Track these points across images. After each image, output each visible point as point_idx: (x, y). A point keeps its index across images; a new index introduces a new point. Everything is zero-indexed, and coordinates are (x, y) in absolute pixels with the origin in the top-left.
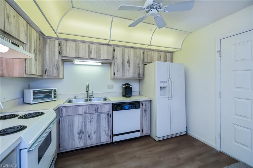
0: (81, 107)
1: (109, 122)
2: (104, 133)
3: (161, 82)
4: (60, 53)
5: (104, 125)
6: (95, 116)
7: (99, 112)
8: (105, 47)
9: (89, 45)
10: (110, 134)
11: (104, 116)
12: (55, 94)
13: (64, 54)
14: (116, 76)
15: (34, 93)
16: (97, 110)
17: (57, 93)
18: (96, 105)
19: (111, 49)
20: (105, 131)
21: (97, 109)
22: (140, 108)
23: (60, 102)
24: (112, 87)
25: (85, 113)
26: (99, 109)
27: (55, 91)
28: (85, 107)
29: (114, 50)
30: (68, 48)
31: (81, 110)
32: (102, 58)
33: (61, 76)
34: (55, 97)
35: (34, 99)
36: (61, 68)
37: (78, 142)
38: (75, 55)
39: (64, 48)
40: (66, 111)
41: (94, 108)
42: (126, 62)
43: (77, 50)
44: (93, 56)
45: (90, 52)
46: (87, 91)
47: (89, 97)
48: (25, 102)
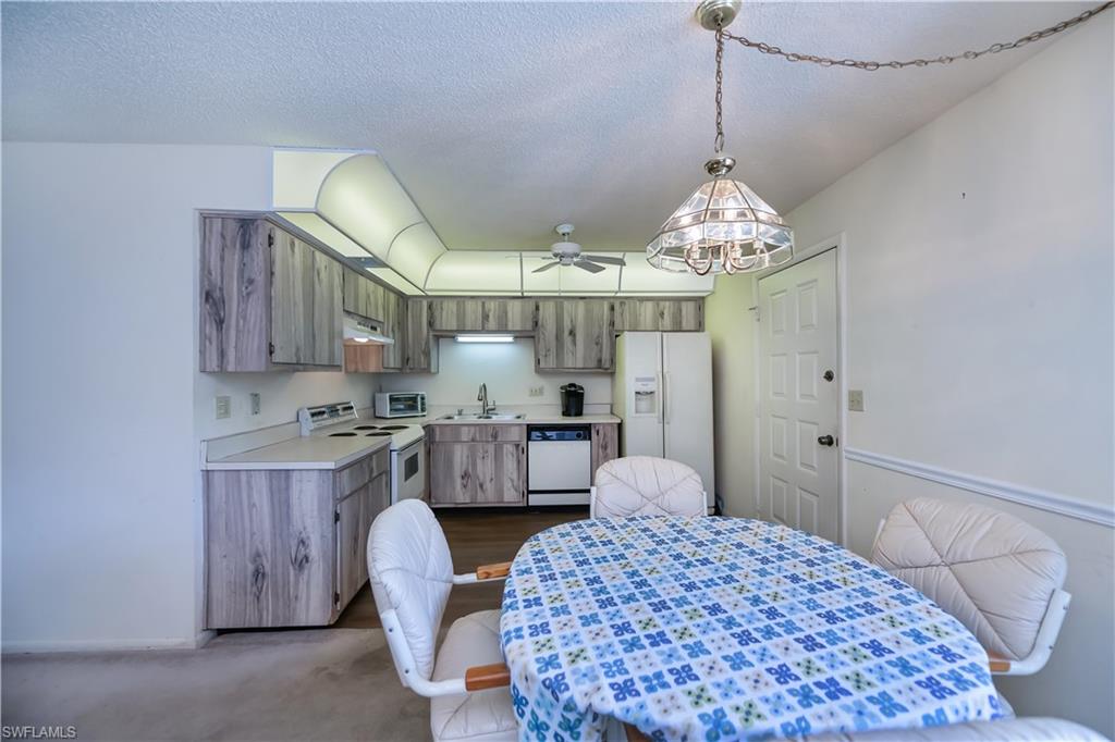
0: (466, 429)
1: (519, 462)
2: (510, 485)
3: (638, 380)
4: (431, 324)
5: (510, 466)
6: (491, 448)
7: (499, 439)
8: (517, 303)
9: (483, 303)
10: (522, 488)
11: (509, 448)
12: (423, 404)
13: (438, 327)
14: (542, 365)
15: (392, 399)
16: (495, 437)
17: (426, 401)
18: (494, 426)
19: (531, 306)
20: (512, 481)
21: (495, 433)
22: (590, 439)
23: (434, 416)
24: (540, 392)
25: (473, 440)
26: (500, 434)
27: (423, 399)
28: (472, 429)
29: (537, 308)
30: (444, 313)
31: (465, 435)
32: (510, 328)
33: (433, 370)
34: (423, 410)
35: (391, 410)
36: (433, 354)
37: (461, 494)
38: (458, 325)
39: (437, 314)
40: (441, 433)
41: (490, 431)
42: (566, 333)
43: (461, 316)
44: (492, 324)
45: (486, 317)
46: (483, 397)
47: (488, 412)
48: (377, 415)
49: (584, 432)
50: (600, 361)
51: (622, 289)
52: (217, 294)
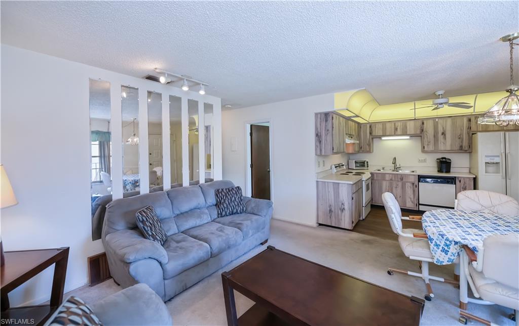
0: (388, 175)
1: (414, 191)
2: (409, 200)
3: (486, 156)
4: (371, 133)
5: (409, 192)
6: (400, 184)
7: (404, 180)
8: (412, 122)
9: (395, 124)
10: (416, 202)
11: (408, 185)
12: (367, 164)
13: (374, 134)
14: (425, 149)
15: (356, 162)
16: (402, 179)
17: (369, 163)
18: (401, 175)
19: (420, 123)
20: (411, 199)
21: (402, 178)
22: (455, 184)
23: (373, 169)
24: (425, 161)
25: (391, 180)
26: (404, 178)
27: (367, 162)
28: (391, 175)
29: (423, 123)
30: (377, 129)
31: (387, 177)
32: (408, 133)
33: (371, 151)
34: (368, 167)
35: (356, 166)
36: (371, 145)
38: (383, 133)
39: (373, 129)
40: (377, 177)
41: (399, 177)
42: (440, 133)
43: (384, 129)
44: (399, 131)
45: (396, 129)
46: (394, 163)
47: (396, 169)
48: (350, 168)
49: (452, 181)
50: (461, 147)
51: (476, 111)
52: (319, 134)
